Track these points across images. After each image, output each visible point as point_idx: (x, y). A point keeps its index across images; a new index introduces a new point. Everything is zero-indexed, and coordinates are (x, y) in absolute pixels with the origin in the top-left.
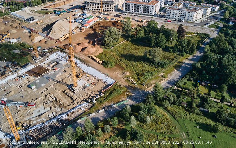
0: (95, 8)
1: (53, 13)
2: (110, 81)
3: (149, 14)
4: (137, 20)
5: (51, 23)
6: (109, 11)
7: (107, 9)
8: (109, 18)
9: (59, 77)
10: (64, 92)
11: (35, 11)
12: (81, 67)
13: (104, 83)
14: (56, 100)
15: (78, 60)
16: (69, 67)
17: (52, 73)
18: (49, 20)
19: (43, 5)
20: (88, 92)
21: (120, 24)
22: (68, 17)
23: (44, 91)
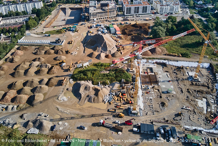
0: (99, 18)
1: (67, 31)
2: (206, 65)
3: (147, 13)
4: (144, 20)
5: (82, 40)
6: (112, 17)
7: (110, 16)
8: (123, 23)
9: (171, 76)
10: (192, 84)
11: (43, 33)
12: (172, 65)
13: (203, 68)
14: (198, 91)
15: (162, 60)
16: (163, 68)
17: (161, 76)
18: (75, 38)
19: (40, 26)
20: (205, 77)
21: (141, 25)
22: (91, 30)
23: (182, 91)
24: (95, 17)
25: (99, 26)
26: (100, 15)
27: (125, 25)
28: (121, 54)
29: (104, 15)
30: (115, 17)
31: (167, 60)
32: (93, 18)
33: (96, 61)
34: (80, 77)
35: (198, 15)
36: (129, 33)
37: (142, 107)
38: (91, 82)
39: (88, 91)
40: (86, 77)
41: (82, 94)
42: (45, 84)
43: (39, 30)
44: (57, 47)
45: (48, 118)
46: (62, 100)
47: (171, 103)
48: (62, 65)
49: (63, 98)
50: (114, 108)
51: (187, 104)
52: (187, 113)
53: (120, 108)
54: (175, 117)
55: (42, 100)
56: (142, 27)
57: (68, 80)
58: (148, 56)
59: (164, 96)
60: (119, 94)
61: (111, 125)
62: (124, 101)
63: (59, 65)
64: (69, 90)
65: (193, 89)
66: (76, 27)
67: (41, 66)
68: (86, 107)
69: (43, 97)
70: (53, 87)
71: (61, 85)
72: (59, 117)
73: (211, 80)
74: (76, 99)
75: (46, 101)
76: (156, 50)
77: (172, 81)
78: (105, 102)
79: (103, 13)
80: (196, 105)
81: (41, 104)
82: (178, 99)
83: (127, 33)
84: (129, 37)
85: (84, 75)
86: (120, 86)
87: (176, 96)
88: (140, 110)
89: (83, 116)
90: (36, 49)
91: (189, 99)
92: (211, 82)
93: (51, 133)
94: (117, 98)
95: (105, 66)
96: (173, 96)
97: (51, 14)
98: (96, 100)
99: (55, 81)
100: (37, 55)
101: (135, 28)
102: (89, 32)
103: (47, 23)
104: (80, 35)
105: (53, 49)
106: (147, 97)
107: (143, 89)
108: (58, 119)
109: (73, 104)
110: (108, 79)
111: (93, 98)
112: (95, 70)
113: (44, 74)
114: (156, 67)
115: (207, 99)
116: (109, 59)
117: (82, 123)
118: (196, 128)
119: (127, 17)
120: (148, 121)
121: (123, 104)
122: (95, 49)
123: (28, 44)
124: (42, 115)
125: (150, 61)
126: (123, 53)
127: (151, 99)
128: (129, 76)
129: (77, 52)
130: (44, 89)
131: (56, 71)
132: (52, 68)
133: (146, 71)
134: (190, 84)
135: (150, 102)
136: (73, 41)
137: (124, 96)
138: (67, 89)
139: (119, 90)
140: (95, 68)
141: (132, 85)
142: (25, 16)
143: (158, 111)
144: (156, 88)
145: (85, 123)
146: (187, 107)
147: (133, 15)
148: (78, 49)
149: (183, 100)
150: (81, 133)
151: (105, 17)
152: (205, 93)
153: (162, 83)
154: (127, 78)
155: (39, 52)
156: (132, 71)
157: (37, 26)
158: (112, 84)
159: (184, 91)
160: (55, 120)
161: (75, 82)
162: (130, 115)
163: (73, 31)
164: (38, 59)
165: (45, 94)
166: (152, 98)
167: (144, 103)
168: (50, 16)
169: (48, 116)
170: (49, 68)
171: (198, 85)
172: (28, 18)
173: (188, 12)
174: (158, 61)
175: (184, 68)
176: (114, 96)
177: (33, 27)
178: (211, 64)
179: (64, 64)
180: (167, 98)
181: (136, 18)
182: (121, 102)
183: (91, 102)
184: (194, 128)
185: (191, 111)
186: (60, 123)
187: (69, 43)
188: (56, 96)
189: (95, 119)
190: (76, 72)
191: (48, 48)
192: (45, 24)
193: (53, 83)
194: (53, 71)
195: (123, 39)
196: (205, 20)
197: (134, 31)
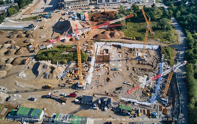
1: (42, 17)
2: (156, 47)
3: (117, 2)
4: (113, 8)
5: (53, 25)
6: (85, 6)
7: (83, 5)
8: (94, 10)
9: (122, 56)
10: (139, 63)
11: (20, 19)
12: (126, 47)
13: (152, 49)
14: (142, 69)
15: (118, 43)
16: (118, 49)
17: (113, 56)
18: (48, 24)
19: (19, 13)
20: (152, 57)
21: (108, 13)
22: (63, 17)
23: (128, 68)
24: (69, 5)
25: (72, 13)
26: (74, 4)
27: (95, 12)
28: (85, 37)
29: (77, 4)
30: (88, 5)
31: (122, 42)
32: (68, 7)
33: (60, 44)
34: (42, 57)
35: (162, 4)
36: (96, 20)
37: (89, 83)
38: (50, 62)
39: (46, 69)
40: (46, 57)
41: (39, 72)
42: (10, 63)
43: (18, 17)
44: (28, 32)
45: (6, 91)
46: (22, 77)
47: (115, 79)
48: (29, 47)
49: (23, 75)
50: (65, 83)
51: (129, 80)
52: (126, 87)
53: (69, 83)
54: (115, 90)
55: (4, 76)
56: (109, 14)
57: (31, 59)
58: (108, 39)
59: (111, 73)
60: (73, 71)
61: (57, 97)
62: (76, 77)
63: (27, 47)
64: (29, 68)
65: (138, 67)
66: (50, 14)
67: (11, 48)
68: (40, 83)
69: (6, 73)
70: (17, 65)
71: (24, 64)
72: (15, 90)
73: (157, 60)
74: (34, 76)
75: (8, 77)
76: (115, 34)
77: (122, 60)
78: (58, 78)
79: (77, 2)
80: (137, 81)
81: (3, 79)
82: (123, 75)
83: (95, 20)
84: (96, 23)
85: (45, 56)
86: (76, 64)
87: (122, 73)
88: (87, 85)
89: (36, 90)
90: (10, 33)
91: (132, 76)
92: (156, 61)
93: (5, 103)
94: (70, 75)
95: (67, 48)
96: (119, 73)
97: (32, 3)
98: (50, 77)
99: (19, 60)
100: (10, 38)
101: (103, 15)
102: (61, 18)
103: (26, 11)
104: (52, 21)
105: (25, 33)
106: (97, 74)
107: (95, 67)
108: (14, 92)
109: (30, 80)
110: (66, 59)
111: (48, 75)
112: (56, 51)
113: (12, 54)
114: (112, 48)
115: (148, 76)
116: (73, 42)
117: (34, 96)
118: (131, 100)
119: (98, 6)
120: (91, 94)
121: (73, 80)
122: (62, 34)
123: (5, 29)
124: (2, 88)
125: (108, 43)
126: (86, 37)
127: (99, 76)
128: (85, 57)
129: (46, 36)
130: (8, 67)
131: (23, 52)
132: (19, 49)
133: (102, 52)
134: (137, 63)
135: (98, 78)
136: (45, 26)
137: (76, 73)
138: (28, 68)
139: (73, 69)
140: (58, 49)
141: (86, 63)
142: (8, 4)
143: (102, 86)
144: (107, 66)
145: (36, 96)
146: (128, 82)
147: (105, 4)
148: (47, 33)
149: (126, 76)
150: (30, 103)
151: (79, 5)
152: (148, 71)
153: (112, 62)
154: (83, 58)
155: (12, 36)
156: (90, 52)
157: (17, 14)
158: (69, 63)
159: (129, 69)
160: (12, 93)
161: (37, 62)
162: (77, 89)
163: (47, 18)
164: (9, 42)
165: (8, 72)
166: (100, 74)
167: (93, 78)
168: (31, 4)
169: (6, 89)
170: (17, 49)
171: (143, 64)
172: (9, 6)
173: (154, 1)
174: (115, 43)
175: (135, 49)
176: (68, 73)
177: (13, 14)
178: (160, 46)
179: (30, 46)
180: (114, 74)
181: (107, 6)
182: (72, 78)
183: (46, 78)
184: (129, 100)
185: (130, 86)
186: (15, 95)
187: (41, 28)
188: (17, 73)
189: (46, 92)
190: (40, 53)
191: (21, 32)
192: (25, 11)
193: (17, 62)
194: (20, 52)
195: (90, 25)
196: (167, 8)
197: (101, 18)
